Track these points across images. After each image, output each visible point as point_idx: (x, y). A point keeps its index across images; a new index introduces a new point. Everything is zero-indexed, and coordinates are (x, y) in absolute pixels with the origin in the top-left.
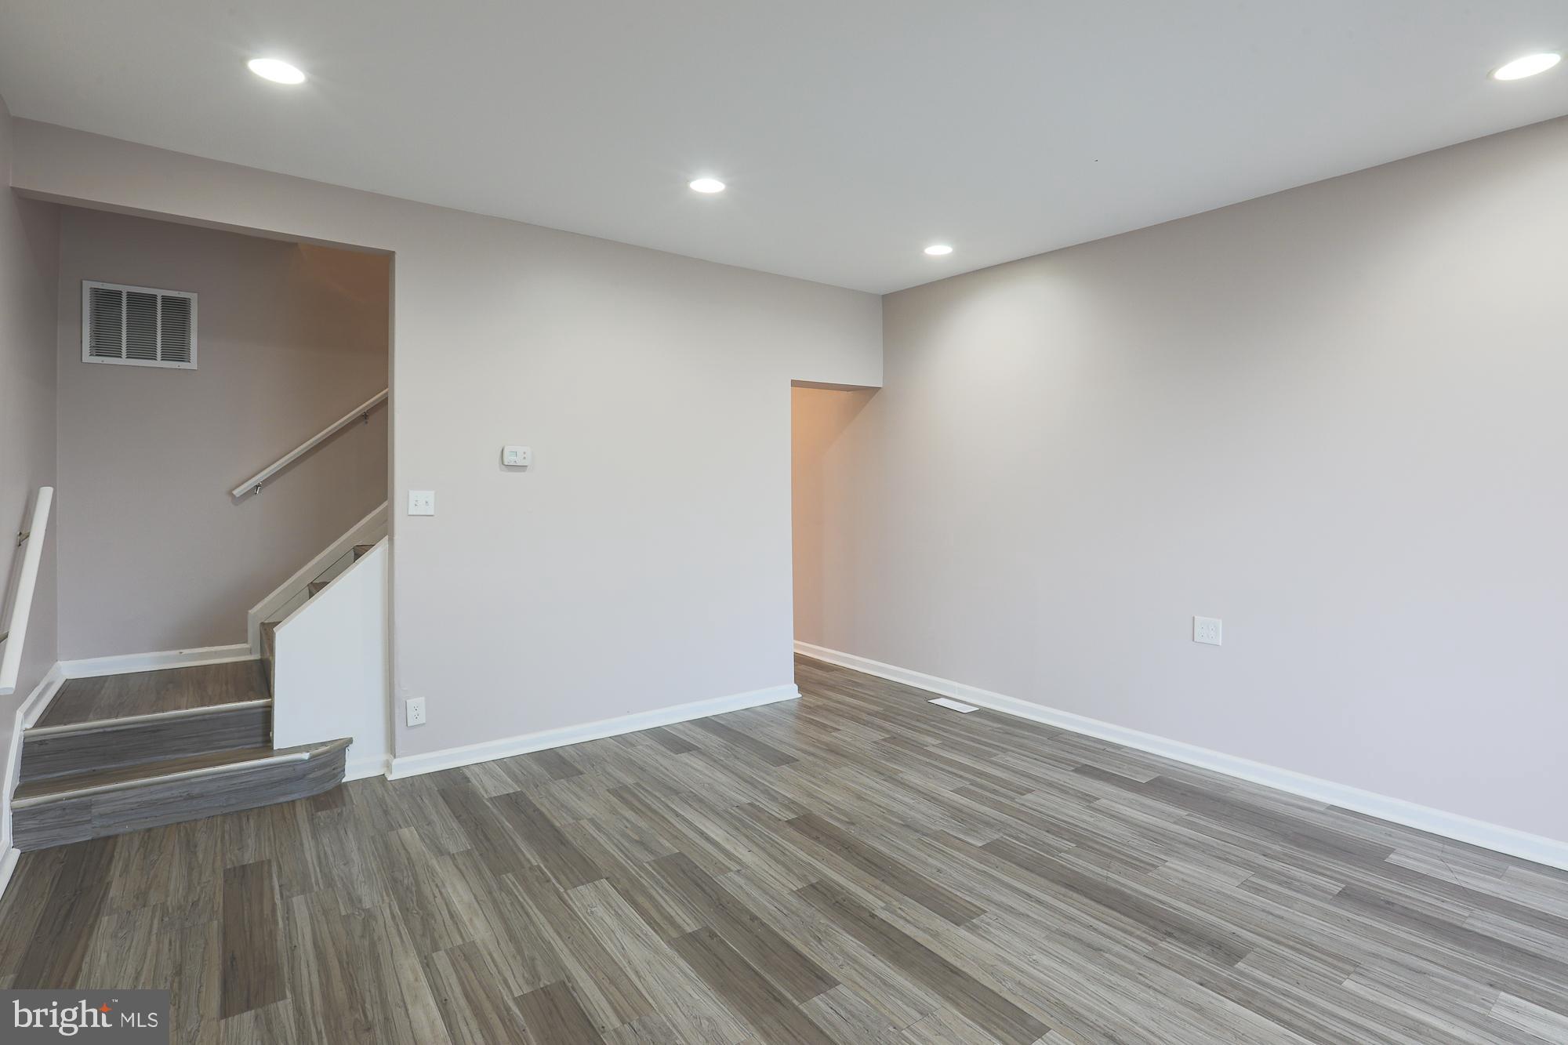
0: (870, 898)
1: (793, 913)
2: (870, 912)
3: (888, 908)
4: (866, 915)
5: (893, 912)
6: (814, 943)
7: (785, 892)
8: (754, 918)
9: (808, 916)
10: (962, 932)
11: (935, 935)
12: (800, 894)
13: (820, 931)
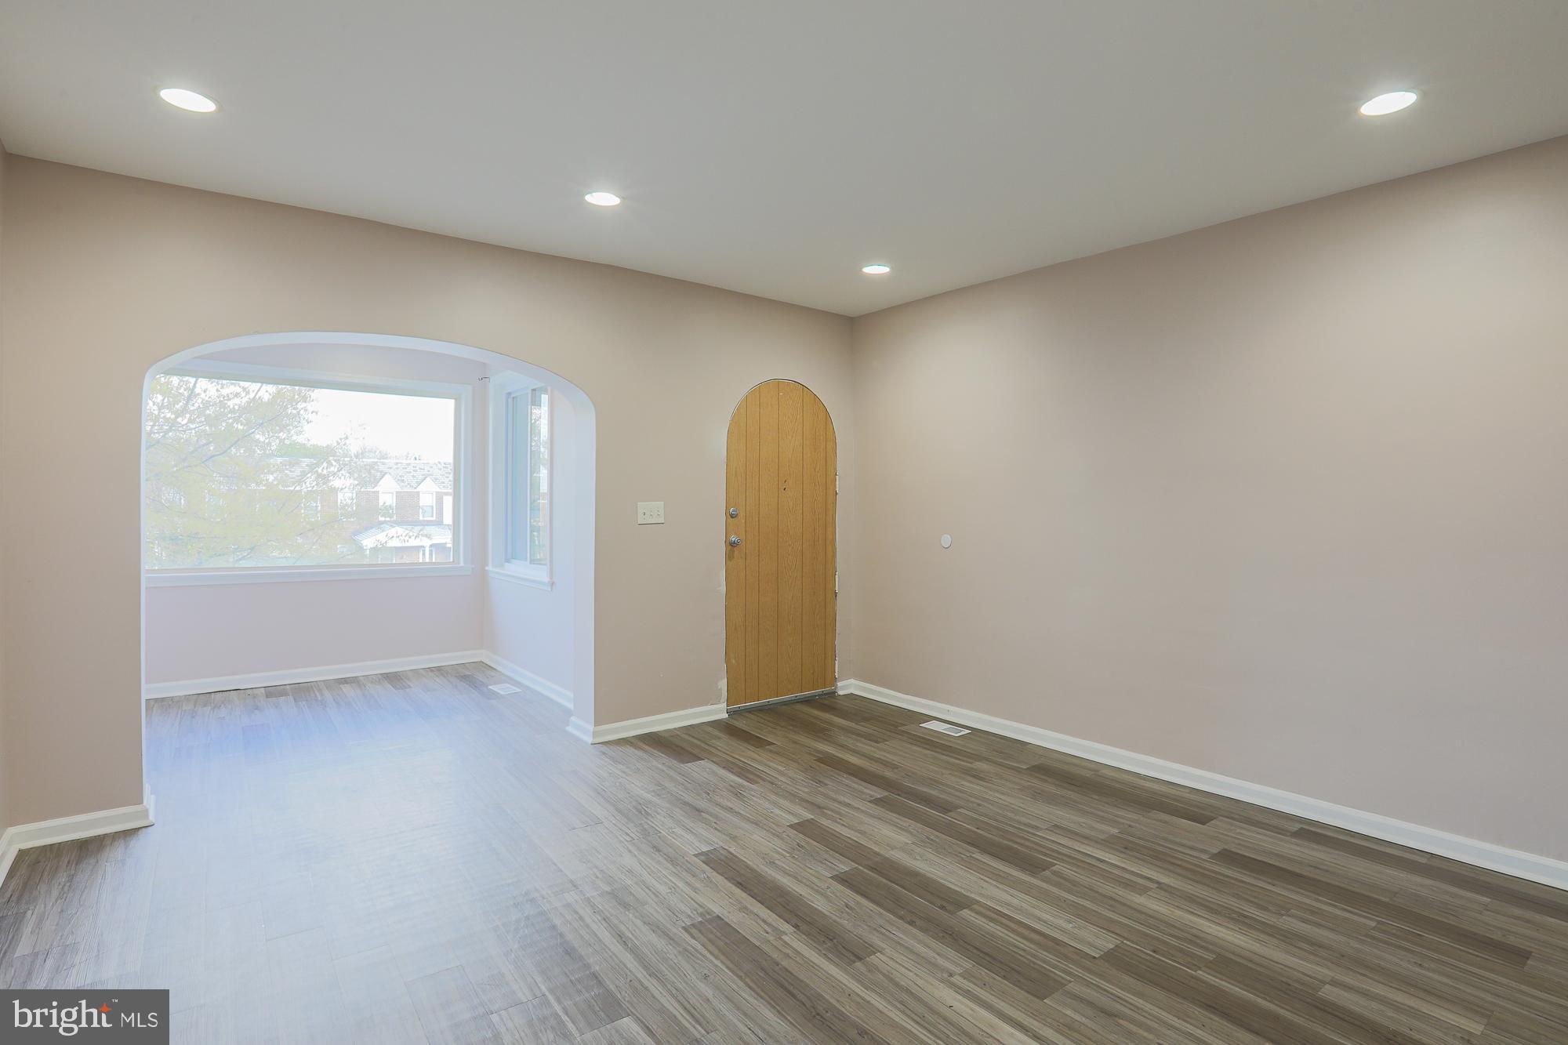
0: (797, 944)
1: (875, 929)
2: (798, 930)
3: (779, 933)
4: (804, 927)
5: (775, 929)
6: (852, 904)
7: (888, 950)
8: (911, 923)
9: (860, 926)
10: (716, 910)
11: (744, 909)
12: (873, 950)
13: (848, 913)
